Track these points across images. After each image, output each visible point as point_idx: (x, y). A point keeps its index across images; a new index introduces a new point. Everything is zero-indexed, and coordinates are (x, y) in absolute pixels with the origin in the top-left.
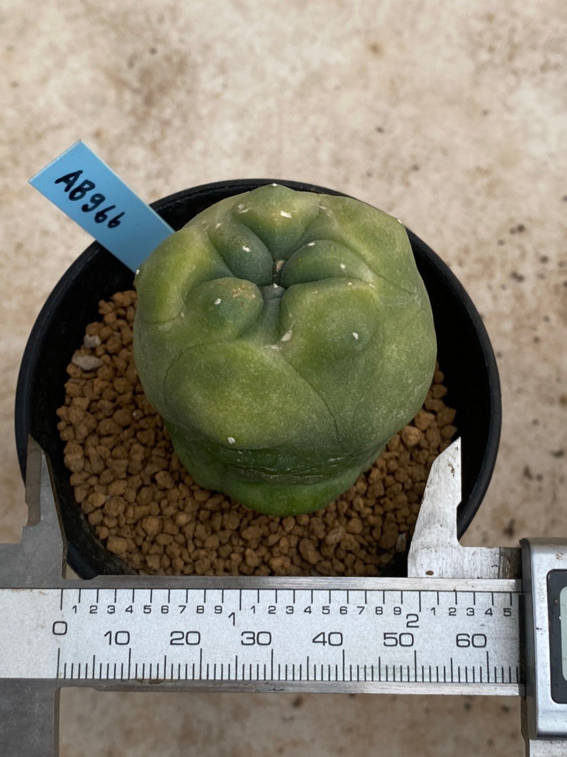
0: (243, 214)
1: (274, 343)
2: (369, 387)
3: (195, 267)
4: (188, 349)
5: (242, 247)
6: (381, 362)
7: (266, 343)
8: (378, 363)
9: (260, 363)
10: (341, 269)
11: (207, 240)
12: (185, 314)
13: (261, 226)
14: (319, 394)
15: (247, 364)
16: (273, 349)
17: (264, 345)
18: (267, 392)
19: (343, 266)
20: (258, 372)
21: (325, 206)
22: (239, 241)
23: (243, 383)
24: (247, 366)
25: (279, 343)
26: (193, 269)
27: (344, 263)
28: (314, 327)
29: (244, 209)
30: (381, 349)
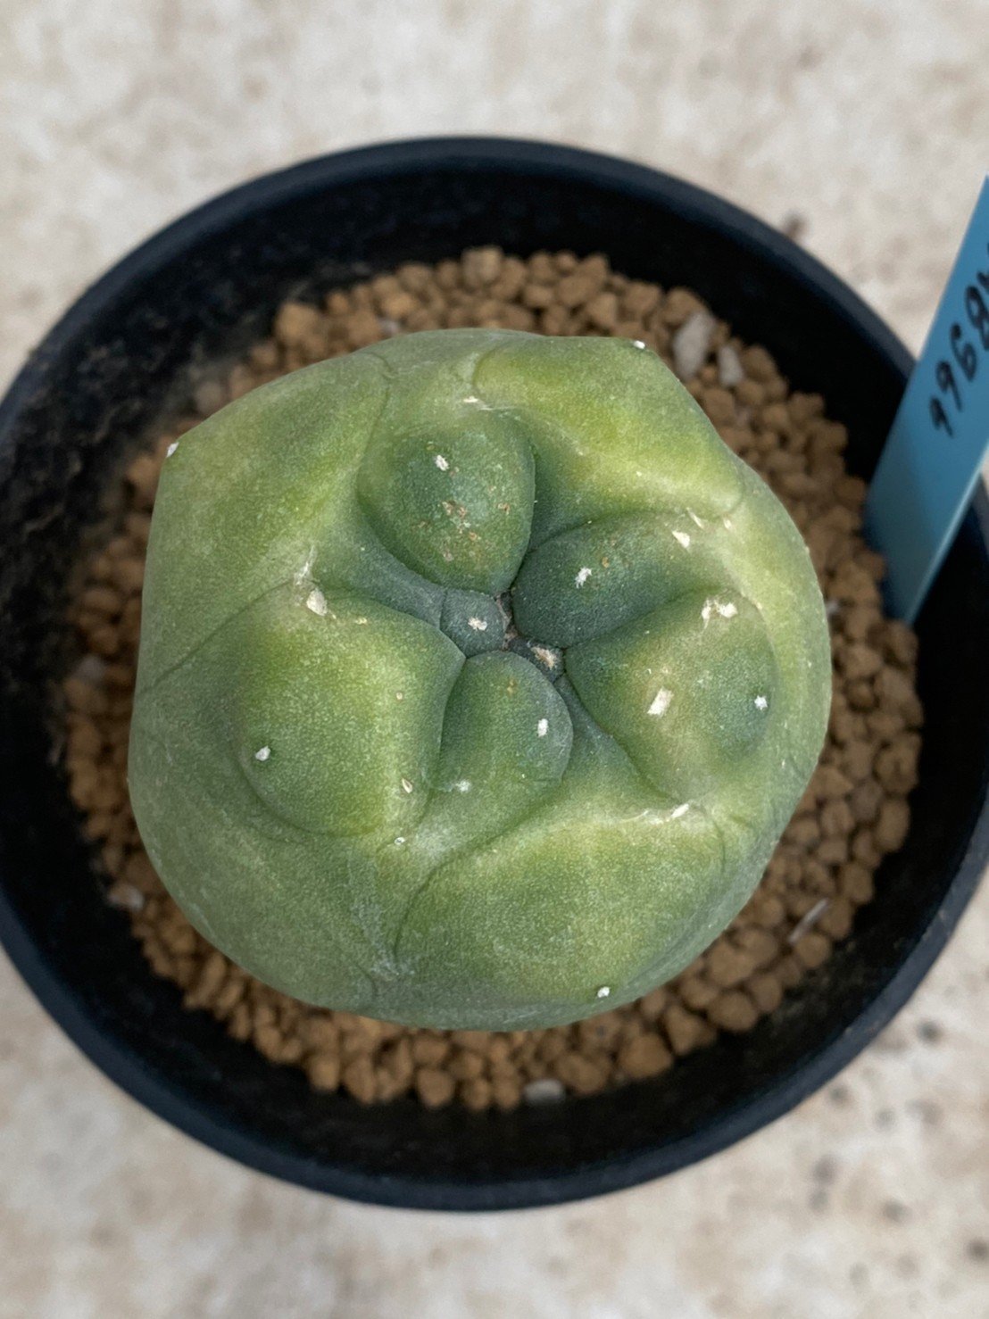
0: (701, 607)
1: (315, 571)
2: (188, 777)
3: (581, 453)
4: (387, 396)
5: (589, 567)
6: (229, 821)
7: (322, 552)
8: (226, 810)
9: (280, 529)
10: (459, 779)
11: (651, 501)
12: (471, 405)
13: (646, 635)
14: (191, 654)
15: (287, 499)
16: (304, 565)
17: (318, 548)
18: (220, 534)
19: (464, 786)
20: (263, 520)
21: (684, 817)
22: (606, 565)
23: (253, 485)
24: (283, 500)
25: (313, 582)
26: (577, 450)
27: (473, 793)
28: (307, 663)
29: (715, 614)
30: (252, 825)
